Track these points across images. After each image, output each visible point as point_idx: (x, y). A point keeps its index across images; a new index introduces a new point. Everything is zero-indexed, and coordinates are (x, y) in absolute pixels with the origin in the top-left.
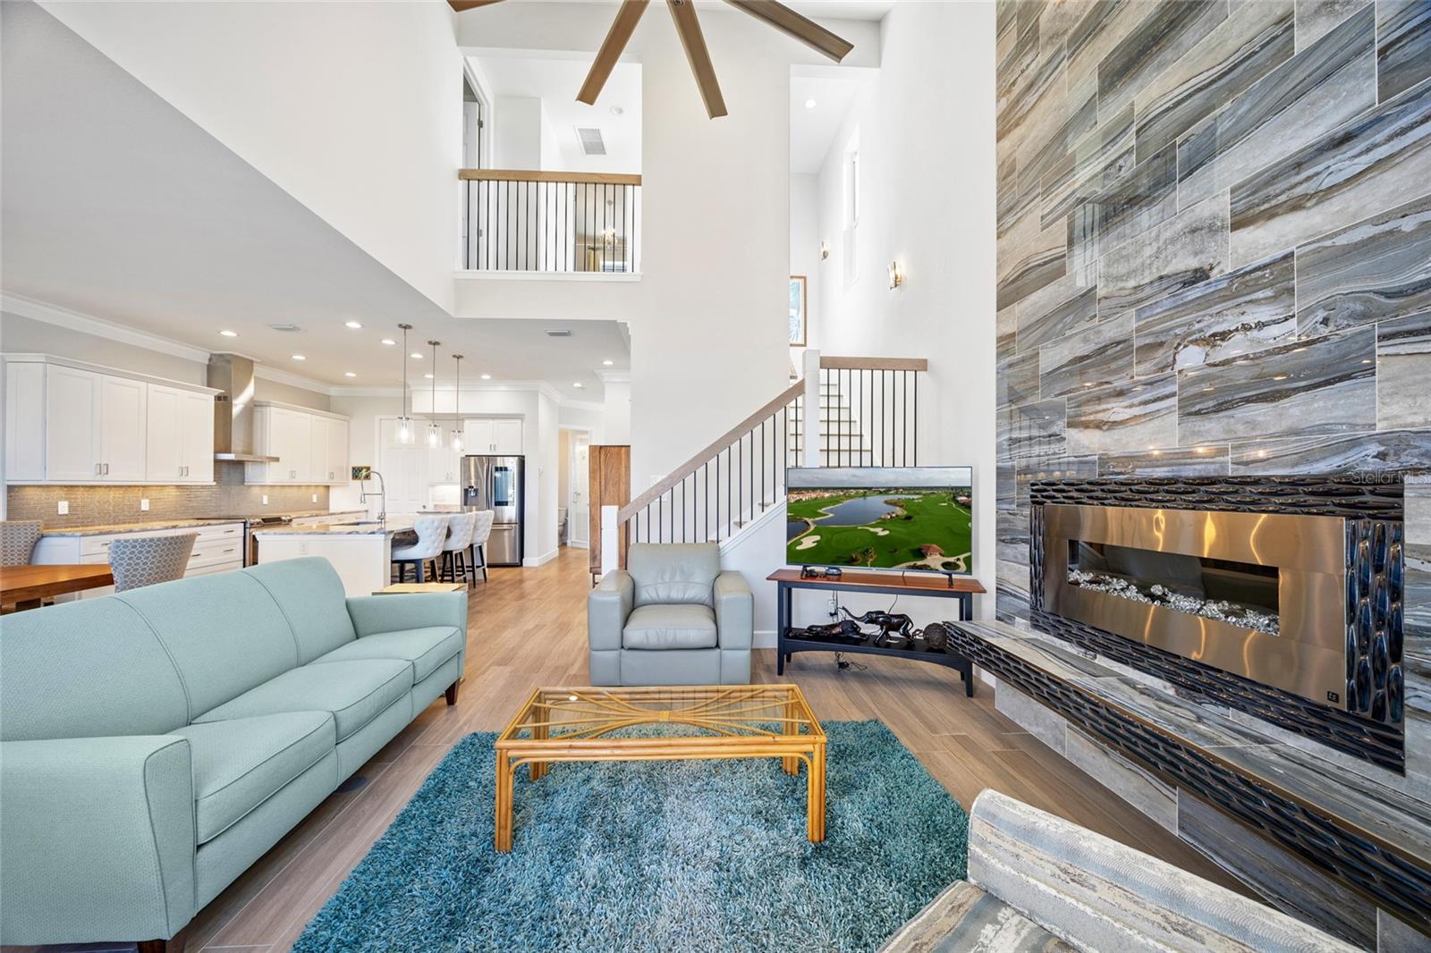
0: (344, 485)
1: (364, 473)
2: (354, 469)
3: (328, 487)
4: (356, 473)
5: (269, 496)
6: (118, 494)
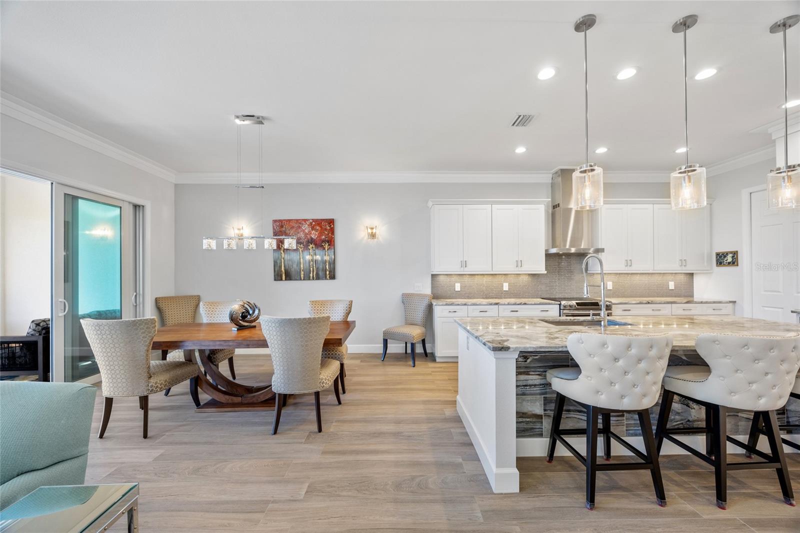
0: (707, 272)
1: (729, 259)
2: (718, 254)
3: (692, 274)
4: (721, 259)
5: (613, 282)
6: (490, 279)
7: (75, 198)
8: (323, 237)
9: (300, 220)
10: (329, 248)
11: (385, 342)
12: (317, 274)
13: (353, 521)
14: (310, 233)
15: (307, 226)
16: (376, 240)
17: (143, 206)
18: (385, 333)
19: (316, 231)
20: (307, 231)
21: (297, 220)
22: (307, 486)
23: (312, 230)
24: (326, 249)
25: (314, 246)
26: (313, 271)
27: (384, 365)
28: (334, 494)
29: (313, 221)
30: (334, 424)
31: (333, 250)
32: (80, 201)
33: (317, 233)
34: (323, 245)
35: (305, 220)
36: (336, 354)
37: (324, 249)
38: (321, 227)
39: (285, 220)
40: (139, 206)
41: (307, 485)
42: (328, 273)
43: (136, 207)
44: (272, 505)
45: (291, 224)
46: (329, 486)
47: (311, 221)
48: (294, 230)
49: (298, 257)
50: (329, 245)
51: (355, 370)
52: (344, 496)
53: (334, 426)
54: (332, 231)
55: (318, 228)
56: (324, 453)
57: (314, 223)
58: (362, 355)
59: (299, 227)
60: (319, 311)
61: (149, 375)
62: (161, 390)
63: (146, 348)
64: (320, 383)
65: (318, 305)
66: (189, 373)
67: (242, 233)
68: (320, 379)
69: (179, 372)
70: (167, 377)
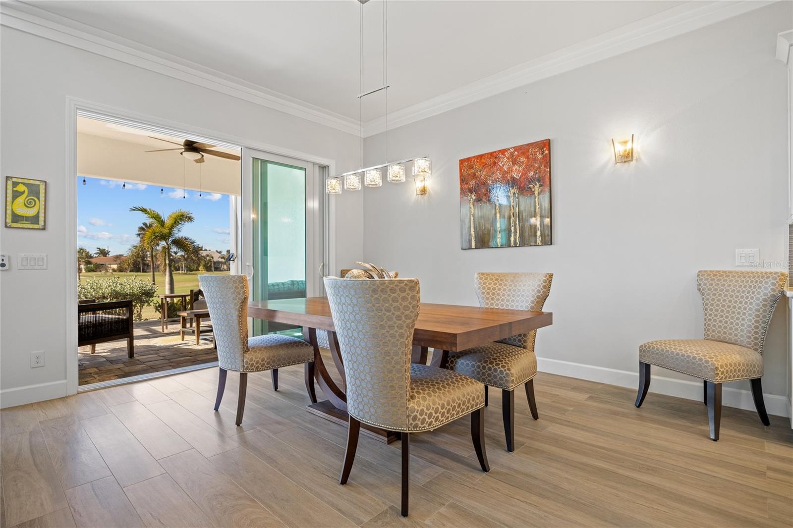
7: (264, 162)
8: (532, 173)
9: (495, 152)
10: (541, 191)
11: (645, 370)
12: (522, 236)
14: (510, 170)
15: (505, 159)
16: (633, 163)
17: (328, 166)
18: (643, 350)
19: (520, 166)
20: (505, 168)
21: (491, 154)
23: (514, 164)
24: (536, 195)
25: (516, 191)
26: (515, 232)
27: (641, 418)
29: (515, 150)
30: (443, 510)
31: (548, 194)
32: (269, 165)
33: (521, 169)
34: (530, 188)
35: (503, 152)
36: (495, 370)
37: (533, 193)
38: (528, 158)
39: (474, 157)
40: (326, 167)
42: (539, 233)
43: (324, 168)
45: (483, 161)
47: (512, 150)
48: (487, 169)
49: (493, 212)
50: (541, 186)
51: (567, 410)
53: (439, 513)
54: (547, 161)
55: (522, 159)
57: (516, 153)
58: (600, 387)
59: (495, 164)
60: (491, 291)
61: (246, 349)
62: (258, 370)
63: (237, 313)
64: (408, 416)
65: (491, 279)
66: (299, 357)
67: (425, 186)
68: (407, 408)
69: (282, 352)
70: (265, 355)
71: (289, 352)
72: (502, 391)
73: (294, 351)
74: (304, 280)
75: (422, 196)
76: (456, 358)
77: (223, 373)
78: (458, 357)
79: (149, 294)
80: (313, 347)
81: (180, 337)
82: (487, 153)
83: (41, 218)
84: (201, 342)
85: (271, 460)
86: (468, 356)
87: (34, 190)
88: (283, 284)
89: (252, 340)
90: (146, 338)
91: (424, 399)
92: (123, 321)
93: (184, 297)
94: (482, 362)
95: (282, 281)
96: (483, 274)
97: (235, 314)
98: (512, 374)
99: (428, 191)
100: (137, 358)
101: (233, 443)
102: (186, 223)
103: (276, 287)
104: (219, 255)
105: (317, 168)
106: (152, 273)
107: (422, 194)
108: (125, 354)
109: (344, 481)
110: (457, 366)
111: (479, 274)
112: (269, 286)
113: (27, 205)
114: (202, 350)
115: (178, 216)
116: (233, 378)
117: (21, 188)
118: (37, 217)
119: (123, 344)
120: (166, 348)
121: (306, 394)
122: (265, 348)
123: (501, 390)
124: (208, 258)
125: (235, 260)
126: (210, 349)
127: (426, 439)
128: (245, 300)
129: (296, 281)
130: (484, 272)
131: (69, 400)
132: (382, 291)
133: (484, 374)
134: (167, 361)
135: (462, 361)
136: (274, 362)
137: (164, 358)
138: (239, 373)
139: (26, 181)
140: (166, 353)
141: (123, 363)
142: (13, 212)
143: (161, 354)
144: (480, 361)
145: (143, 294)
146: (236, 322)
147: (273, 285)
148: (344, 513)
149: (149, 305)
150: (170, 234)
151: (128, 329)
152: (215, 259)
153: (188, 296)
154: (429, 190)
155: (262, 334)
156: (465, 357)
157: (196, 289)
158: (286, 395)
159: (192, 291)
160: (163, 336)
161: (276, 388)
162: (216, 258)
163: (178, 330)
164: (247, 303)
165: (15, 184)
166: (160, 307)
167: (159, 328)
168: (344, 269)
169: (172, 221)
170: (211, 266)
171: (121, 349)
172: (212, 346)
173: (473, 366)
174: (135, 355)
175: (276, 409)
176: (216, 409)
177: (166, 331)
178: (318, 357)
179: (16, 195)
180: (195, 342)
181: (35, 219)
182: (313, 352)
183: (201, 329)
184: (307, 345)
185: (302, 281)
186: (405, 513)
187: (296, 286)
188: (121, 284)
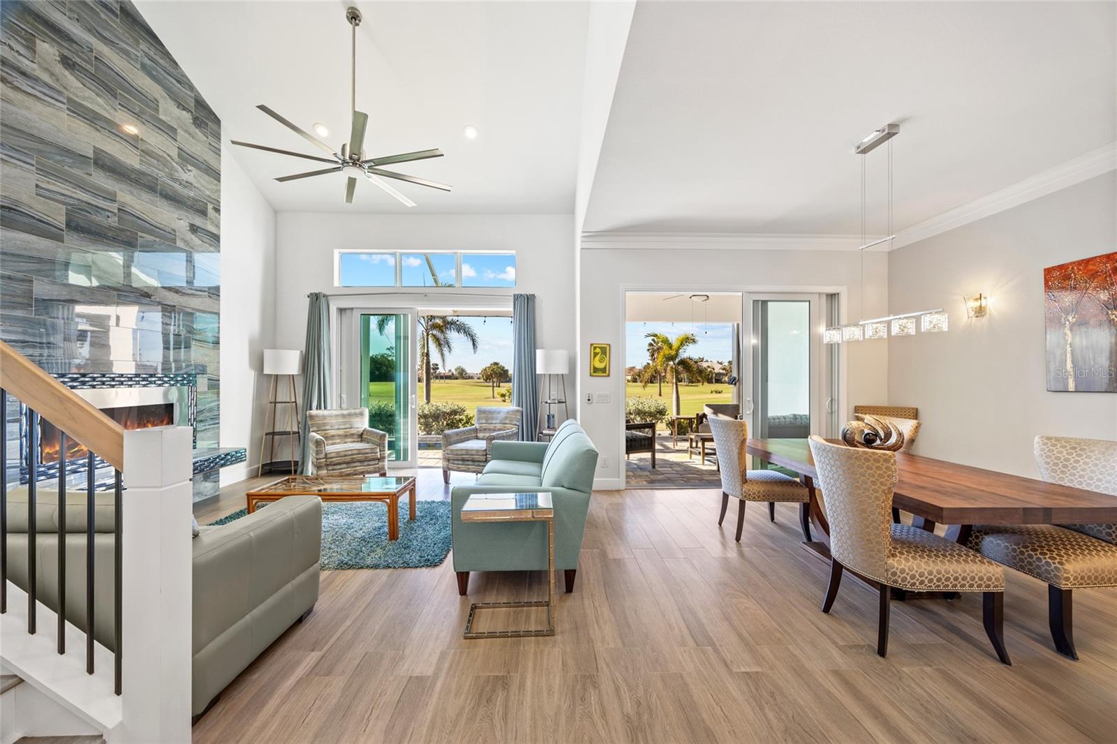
7: (765, 303)
13: (727, 733)
17: (839, 294)
21: (1108, 257)
22: (757, 670)
28: (761, 702)
30: (927, 669)
32: (770, 304)
40: (835, 294)
41: (759, 670)
43: (832, 297)
44: (711, 650)
46: (772, 694)
52: (765, 715)
53: (922, 669)
56: (837, 673)
59: (1114, 270)
60: (1061, 462)
61: (744, 480)
62: (754, 499)
63: (737, 450)
64: (886, 570)
65: (1064, 447)
66: (793, 495)
67: (982, 306)
68: (886, 563)
69: (777, 489)
70: (762, 488)
71: (784, 489)
72: (1048, 586)
73: (789, 490)
74: (808, 414)
75: (978, 318)
76: (982, 533)
77: (726, 497)
78: (986, 533)
79: (662, 412)
80: (808, 489)
81: (688, 455)
82: (1100, 256)
83: (607, 369)
84: (706, 462)
85: (763, 574)
86: (1001, 535)
87: (604, 351)
88: (784, 418)
89: (751, 473)
90: (662, 452)
91: (907, 560)
92: (649, 438)
93: (690, 419)
94: (1020, 546)
95: (784, 415)
96: (1049, 439)
97: (736, 451)
98: (1065, 570)
99: (988, 312)
100: (659, 469)
101: (732, 554)
102: (690, 345)
103: (777, 421)
104: (721, 366)
105: (824, 298)
106: (658, 385)
107: (977, 317)
108: (649, 463)
109: (827, 609)
110: (983, 543)
111: (1042, 437)
112: (769, 419)
113: (601, 361)
114: (706, 471)
115: (683, 339)
116: (734, 502)
117: (598, 350)
118: (605, 368)
119: (648, 455)
120: (678, 464)
121: (801, 530)
122: (761, 482)
123: (1046, 585)
124: (709, 370)
125: (737, 384)
126: (714, 471)
127: (935, 610)
128: (744, 441)
129: (799, 415)
130: (1050, 435)
131: (621, 493)
132: (856, 458)
133: (1021, 560)
134: (679, 476)
135: (991, 539)
136: (768, 495)
137: (677, 472)
138: (738, 500)
139: (600, 346)
140: (679, 469)
141: (649, 471)
142: (594, 366)
143: (675, 469)
144: (1017, 544)
145: (658, 412)
146: (736, 457)
147: (774, 419)
148: (823, 633)
149: (662, 422)
150: (677, 355)
151: (652, 444)
152: (717, 371)
153: (694, 418)
154: (990, 310)
155: (762, 469)
156: (996, 536)
157: (701, 413)
158: (781, 526)
159: (698, 415)
160: (674, 452)
161: (772, 519)
162: (718, 369)
163: (685, 448)
164: (745, 442)
165: (595, 348)
166: (671, 424)
167: (670, 445)
168: (859, 405)
169: (679, 343)
170: (712, 378)
171: (645, 460)
172: (715, 468)
173: (1007, 548)
174: (656, 466)
175: (772, 538)
176: (720, 523)
177: (677, 448)
178: (814, 499)
179: (596, 354)
180: (701, 462)
181: (604, 370)
182: (808, 494)
183: (706, 451)
184: (802, 486)
185: (805, 415)
186: (882, 652)
187: (799, 420)
188: (642, 403)
